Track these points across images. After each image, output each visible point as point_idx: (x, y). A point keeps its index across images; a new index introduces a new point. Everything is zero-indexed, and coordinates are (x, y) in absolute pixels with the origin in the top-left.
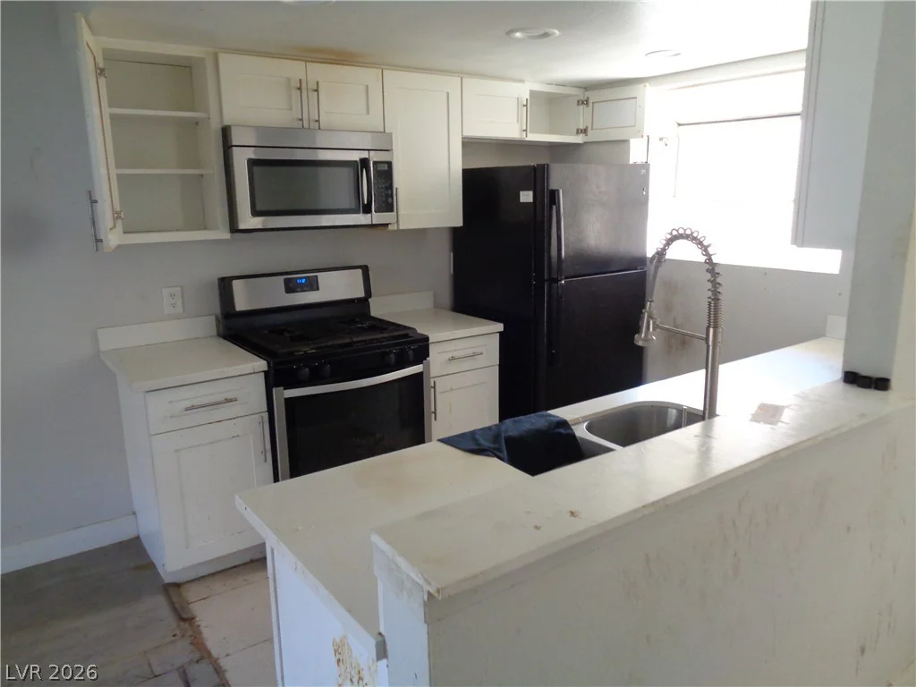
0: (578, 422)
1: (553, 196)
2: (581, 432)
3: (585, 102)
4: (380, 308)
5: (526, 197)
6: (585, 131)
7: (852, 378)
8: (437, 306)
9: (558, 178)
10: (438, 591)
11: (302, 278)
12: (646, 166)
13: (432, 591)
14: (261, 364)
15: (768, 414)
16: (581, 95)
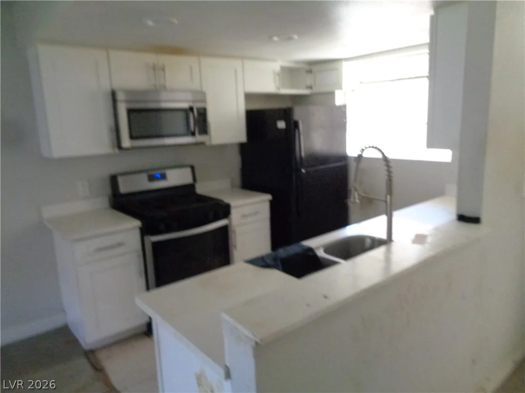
0: (318, 248)
1: (296, 124)
2: (321, 253)
3: (310, 72)
4: (202, 189)
5: (281, 125)
6: (310, 87)
7: (462, 218)
8: (233, 186)
9: (298, 115)
10: (261, 340)
11: (157, 173)
12: (345, 106)
13: (257, 340)
14: (137, 223)
15: (420, 239)
16: (308, 68)
